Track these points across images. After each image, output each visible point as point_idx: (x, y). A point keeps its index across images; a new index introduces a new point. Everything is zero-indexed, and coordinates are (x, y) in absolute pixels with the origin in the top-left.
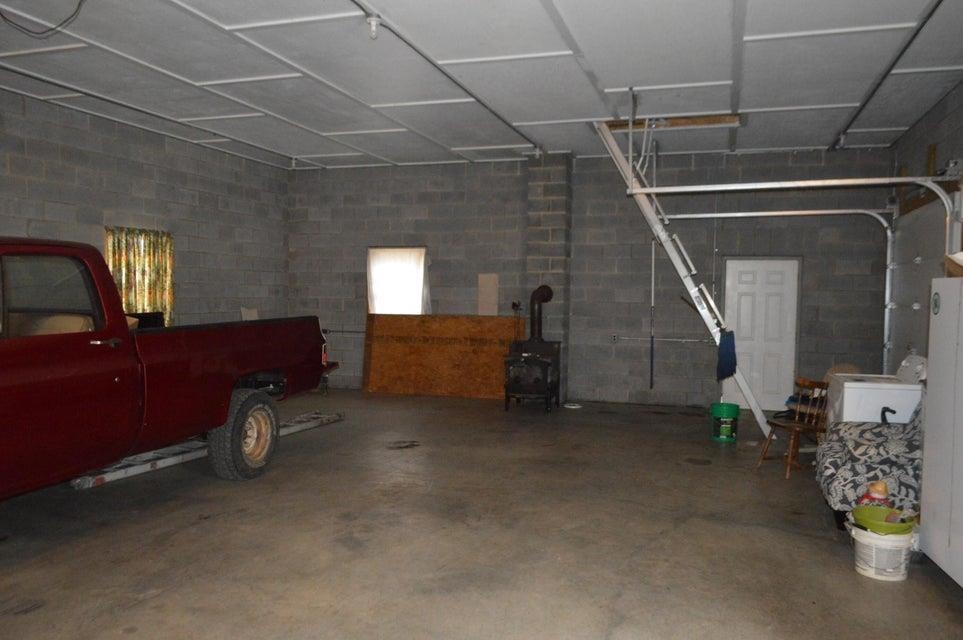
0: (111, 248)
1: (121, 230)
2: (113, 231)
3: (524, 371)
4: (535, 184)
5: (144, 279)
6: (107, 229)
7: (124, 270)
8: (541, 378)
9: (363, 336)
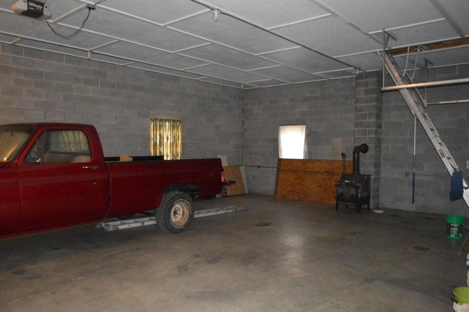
0: (152, 128)
1: (157, 120)
2: (153, 120)
3: (346, 190)
4: (360, 89)
5: (167, 141)
6: (151, 119)
7: (158, 137)
8: (355, 194)
9: (276, 169)
